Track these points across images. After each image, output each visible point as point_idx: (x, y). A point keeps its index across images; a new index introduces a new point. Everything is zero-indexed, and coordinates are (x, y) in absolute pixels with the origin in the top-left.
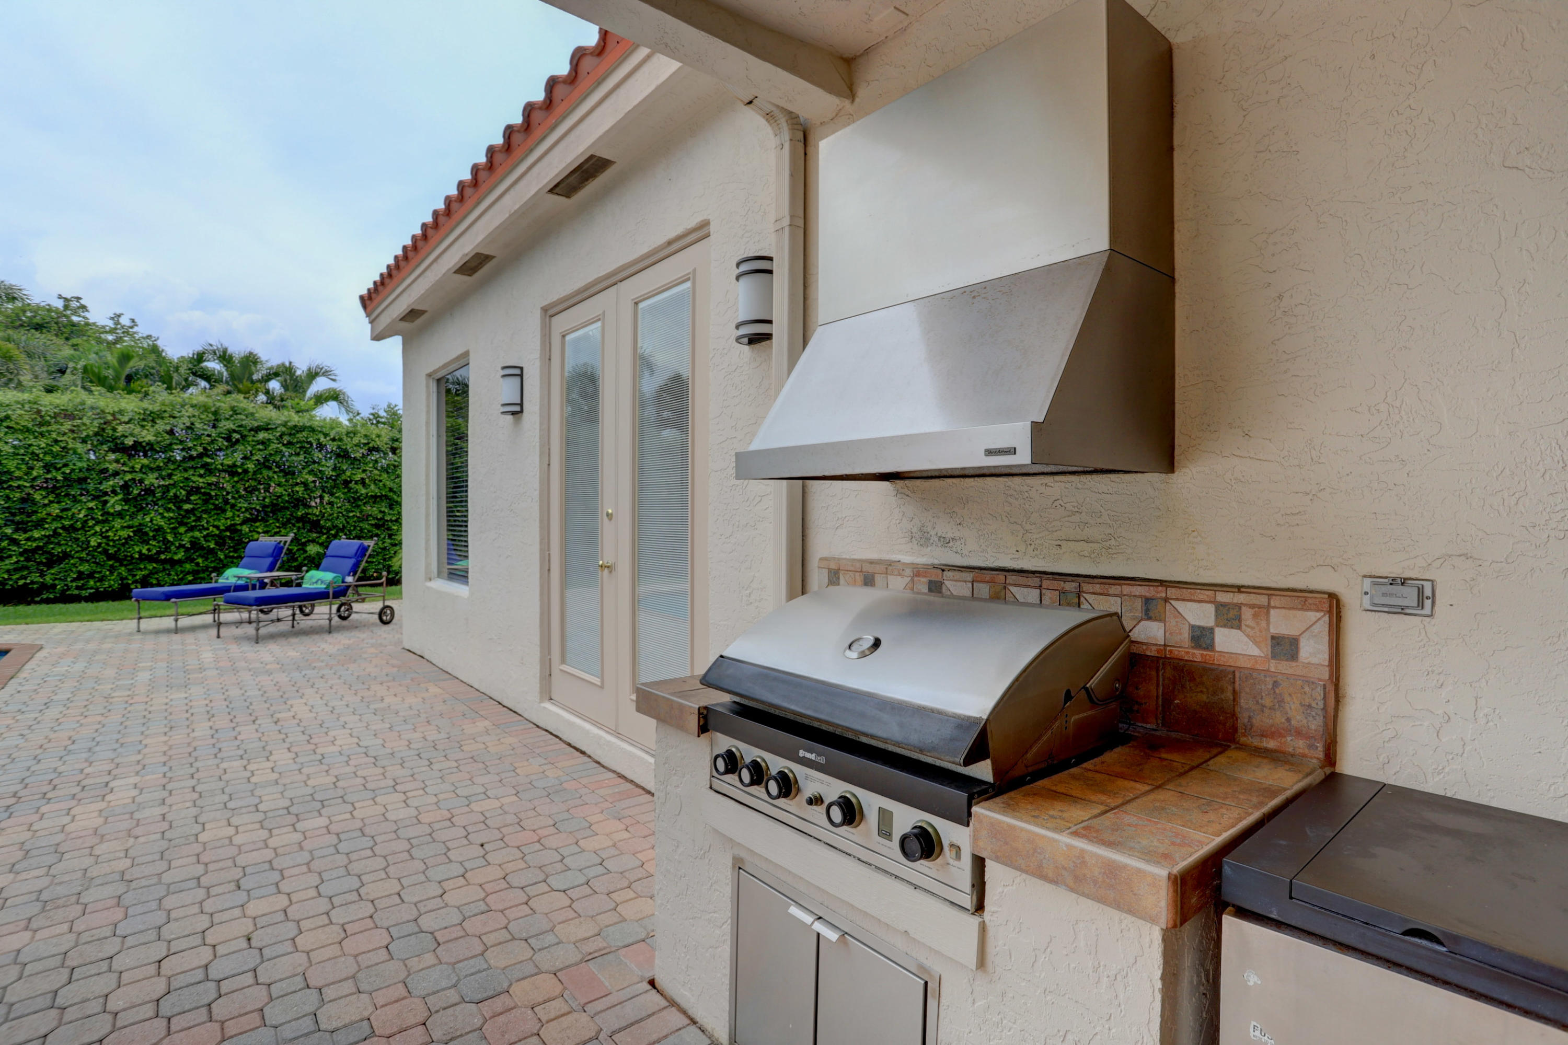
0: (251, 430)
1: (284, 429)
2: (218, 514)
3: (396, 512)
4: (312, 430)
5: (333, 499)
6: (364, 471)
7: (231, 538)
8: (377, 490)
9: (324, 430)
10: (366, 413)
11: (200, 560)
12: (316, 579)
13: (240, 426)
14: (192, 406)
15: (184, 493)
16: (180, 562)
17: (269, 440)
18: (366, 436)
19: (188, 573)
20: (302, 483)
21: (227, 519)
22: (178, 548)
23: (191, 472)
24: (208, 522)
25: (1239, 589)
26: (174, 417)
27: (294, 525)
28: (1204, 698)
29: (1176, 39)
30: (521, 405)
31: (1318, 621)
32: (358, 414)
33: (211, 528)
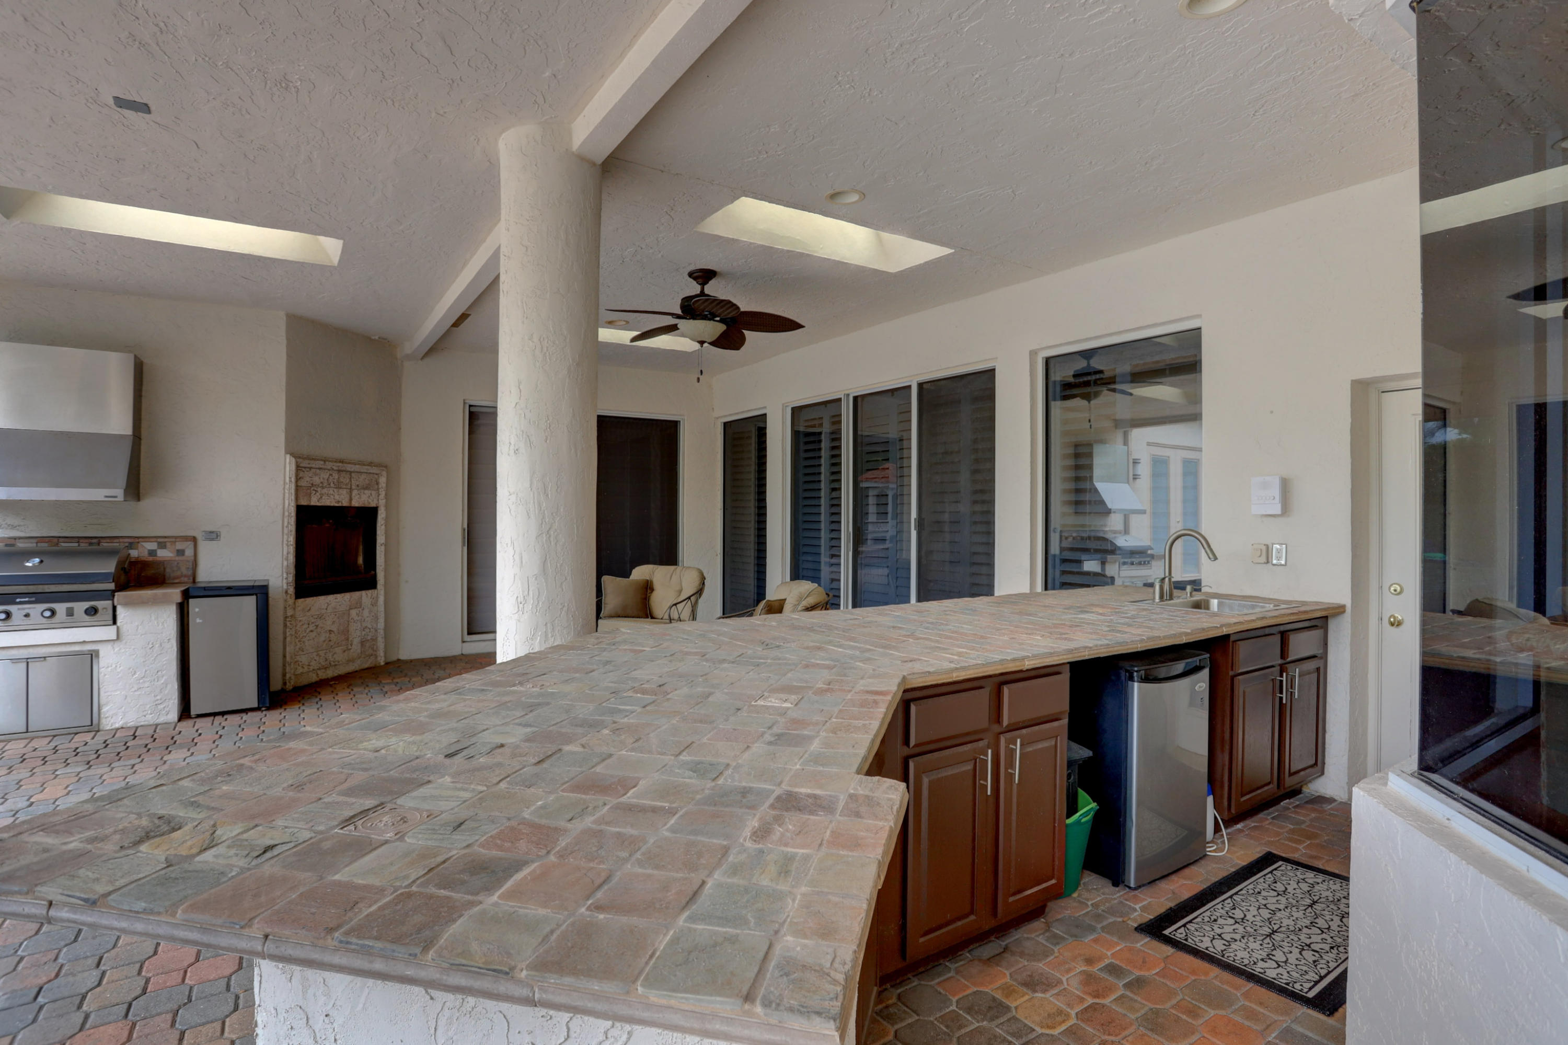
25: (165, 537)
28: (153, 572)
29: (145, 361)
31: (191, 544)
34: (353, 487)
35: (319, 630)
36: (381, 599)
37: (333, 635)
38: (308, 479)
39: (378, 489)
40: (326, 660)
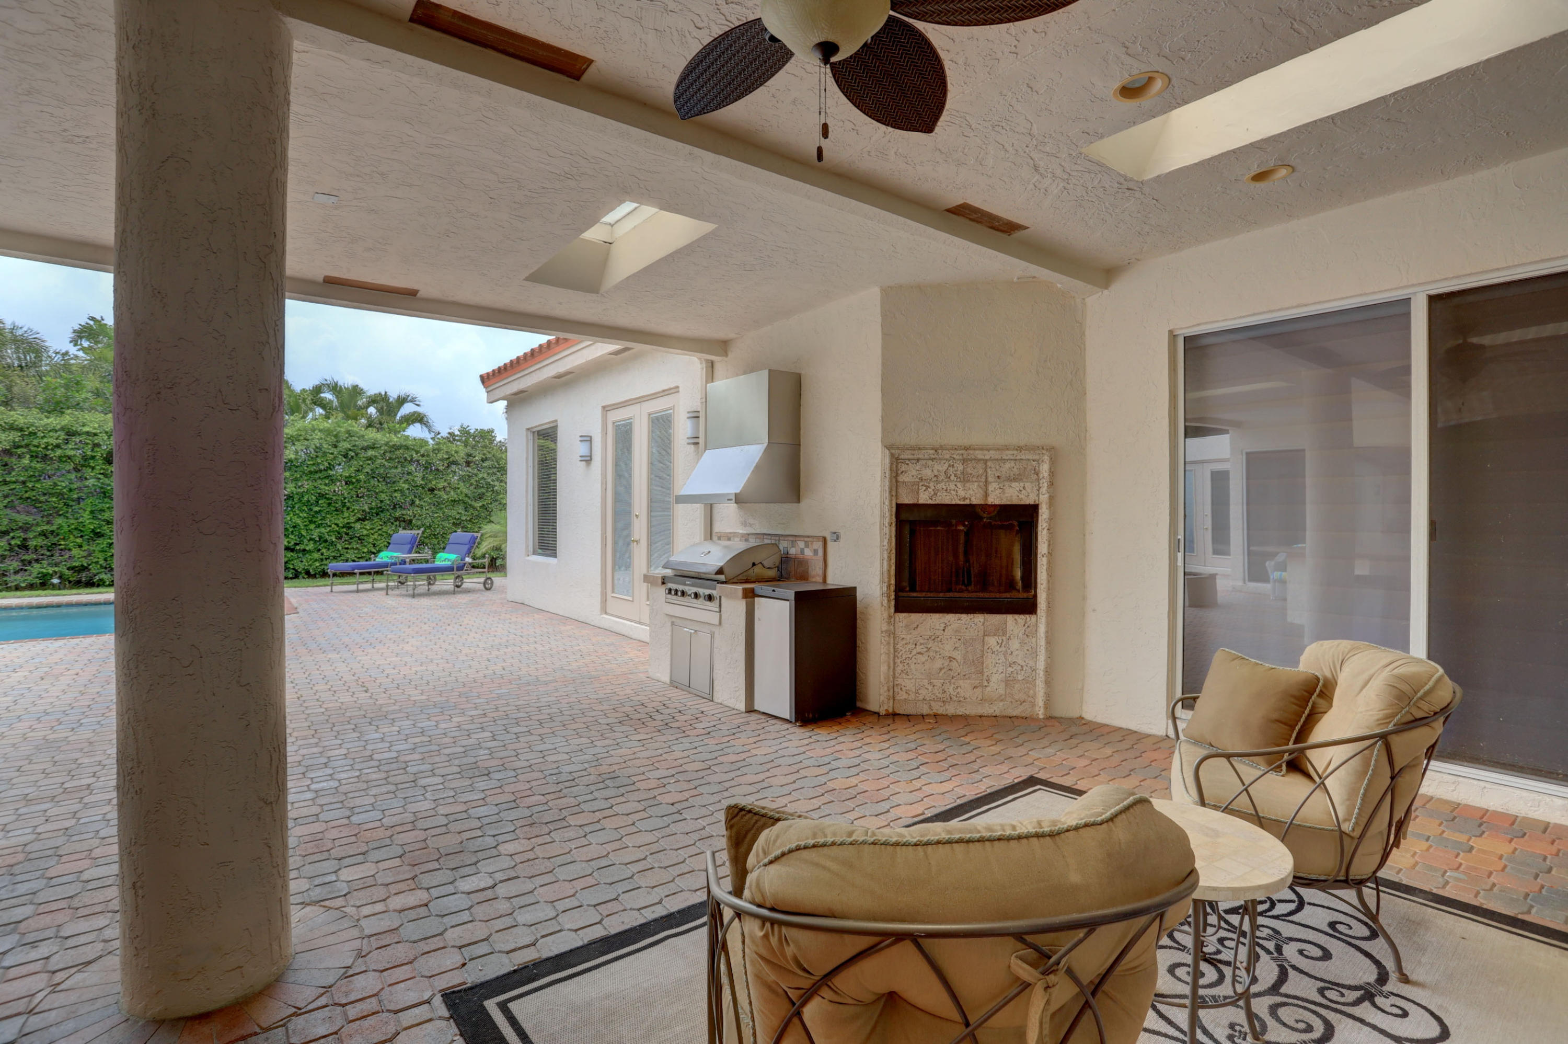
0: (362, 449)
1: (386, 448)
2: (337, 514)
3: (470, 513)
4: (407, 448)
5: (422, 503)
6: (445, 481)
7: (347, 534)
8: (456, 496)
9: (416, 448)
10: (444, 434)
11: (324, 551)
12: (445, 558)
13: (354, 446)
14: (320, 431)
15: (314, 498)
16: (310, 552)
17: (375, 456)
18: (447, 452)
19: (316, 560)
20: (398, 490)
21: (344, 518)
22: (309, 541)
23: (319, 482)
24: (330, 521)
25: (808, 537)
26: (308, 440)
27: (392, 523)
30: (591, 456)
31: (822, 545)
32: (439, 433)
33: (333, 526)
34: (990, 479)
35: (931, 654)
36: (1042, 629)
37: (954, 664)
38: (914, 473)
39: (1038, 480)
40: (944, 692)
